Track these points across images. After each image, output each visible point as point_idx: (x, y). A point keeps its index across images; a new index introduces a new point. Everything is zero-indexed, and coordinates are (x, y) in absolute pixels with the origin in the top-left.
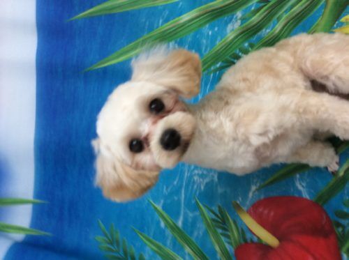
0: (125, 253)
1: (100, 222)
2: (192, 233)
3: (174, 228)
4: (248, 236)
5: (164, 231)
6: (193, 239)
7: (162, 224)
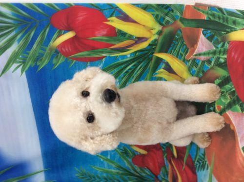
0: (90, 176)
1: (75, 168)
2: (114, 159)
3: (107, 160)
4: (136, 153)
5: (103, 162)
6: (115, 161)
7: (102, 160)
